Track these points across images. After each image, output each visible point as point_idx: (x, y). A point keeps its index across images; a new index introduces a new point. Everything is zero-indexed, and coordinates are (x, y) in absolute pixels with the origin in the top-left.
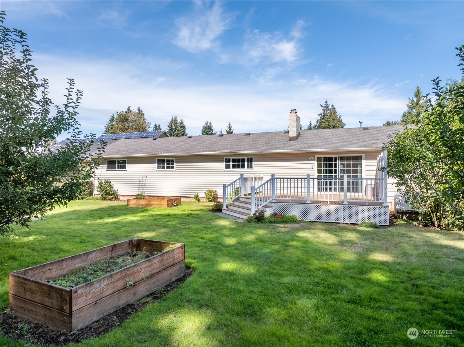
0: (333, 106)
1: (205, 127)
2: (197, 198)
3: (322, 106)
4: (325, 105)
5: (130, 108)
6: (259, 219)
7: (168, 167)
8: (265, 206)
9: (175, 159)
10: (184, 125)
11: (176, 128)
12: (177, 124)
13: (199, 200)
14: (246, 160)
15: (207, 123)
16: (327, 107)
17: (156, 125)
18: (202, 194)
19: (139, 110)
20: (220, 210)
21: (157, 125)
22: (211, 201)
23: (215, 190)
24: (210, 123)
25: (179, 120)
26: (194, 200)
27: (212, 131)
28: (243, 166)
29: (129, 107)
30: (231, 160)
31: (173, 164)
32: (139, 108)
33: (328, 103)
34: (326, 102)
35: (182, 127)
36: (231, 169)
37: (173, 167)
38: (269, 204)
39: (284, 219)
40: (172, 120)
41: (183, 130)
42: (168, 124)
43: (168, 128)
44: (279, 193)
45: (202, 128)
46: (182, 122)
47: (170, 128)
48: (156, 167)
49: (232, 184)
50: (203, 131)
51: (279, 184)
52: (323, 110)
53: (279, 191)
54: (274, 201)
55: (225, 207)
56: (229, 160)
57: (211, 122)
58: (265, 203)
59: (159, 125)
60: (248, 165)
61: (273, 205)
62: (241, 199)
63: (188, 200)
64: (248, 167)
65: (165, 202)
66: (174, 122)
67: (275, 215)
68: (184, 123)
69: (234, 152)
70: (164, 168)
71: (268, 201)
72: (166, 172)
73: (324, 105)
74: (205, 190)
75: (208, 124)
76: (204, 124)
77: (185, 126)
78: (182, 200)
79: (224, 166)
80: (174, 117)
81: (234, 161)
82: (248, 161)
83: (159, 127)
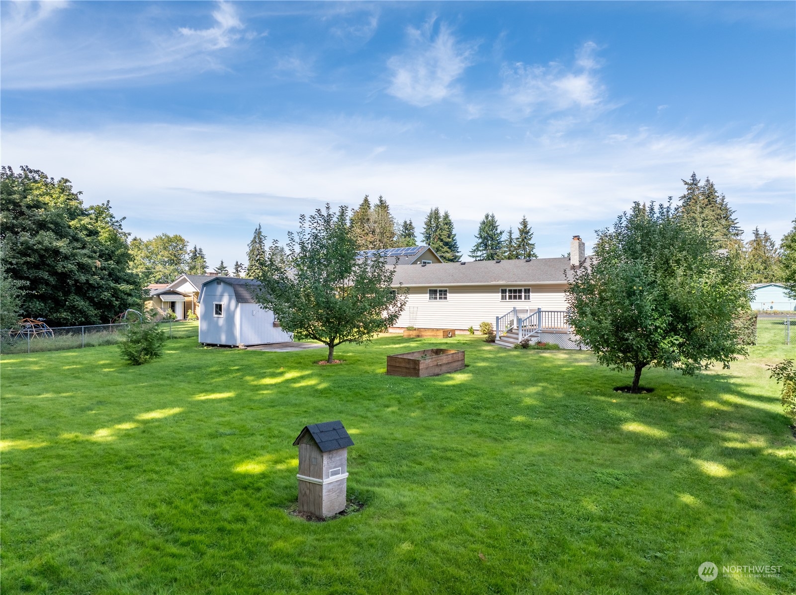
0: (708, 181)
1: (484, 223)
2: (471, 331)
3: (686, 183)
4: (692, 181)
5: (368, 198)
6: (525, 346)
7: (440, 298)
8: (531, 336)
9: (447, 289)
10: (450, 220)
11: (437, 227)
12: (440, 220)
13: (473, 333)
14: (523, 290)
15: (488, 216)
16: (696, 185)
17: (405, 222)
18: (475, 327)
19: (381, 201)
20: (493, 341)
21: (408, 222)
22: (486, 334)
23: (490, 322)
24: (493, 217)
25: (442, 214)
26: (469, 333)
27: (496, 230)
28: (520, 297)
29: (367, 196)
30: (507, 291)
31: (445, 294)
32: (381, 197)
33: (698, 178)
34: (694, 176)
35: (446, 224)
36: (507, 300)
37: (446, 298)
38: (536, 335)
39: (547, 347)
40: (431, 213)
41: (448, 228)
42: (426, 220)
43: (425, 226)
44: (544, 325)
45: (479, 225)
46: (446, 216)
47: (428, 226)
48: (428, 298)
49: (505, 316)
50: (480, 229)
51: (544, 316)
52: (689, 189)
53: (544, 323)
54: (539, 332)
55: (498, 338)
56: (506, 290)
57: (495, 215)
58: (532, 333)
59: (411, 222)
60: (525, 296)
61: (539, 335)
62: (513, 331)
63: (462, 333)
64: (525, 299)
65: (441, 333)
66: (434, 217)
67: (539, 343)
68: (450, 218)
69: (510, 283)
70: (436, 298)
71: (534, 331)
72: (438, 304)
73: (690, 182)
74: (480, 323)
75: (490, 218)
76: (482, 218)
77: (452, 221)
78: (457, 333)
79: (500, 297)
80: (434, 209)
81: (510, 291)
82: (525, 292)
83: (410, 225)
